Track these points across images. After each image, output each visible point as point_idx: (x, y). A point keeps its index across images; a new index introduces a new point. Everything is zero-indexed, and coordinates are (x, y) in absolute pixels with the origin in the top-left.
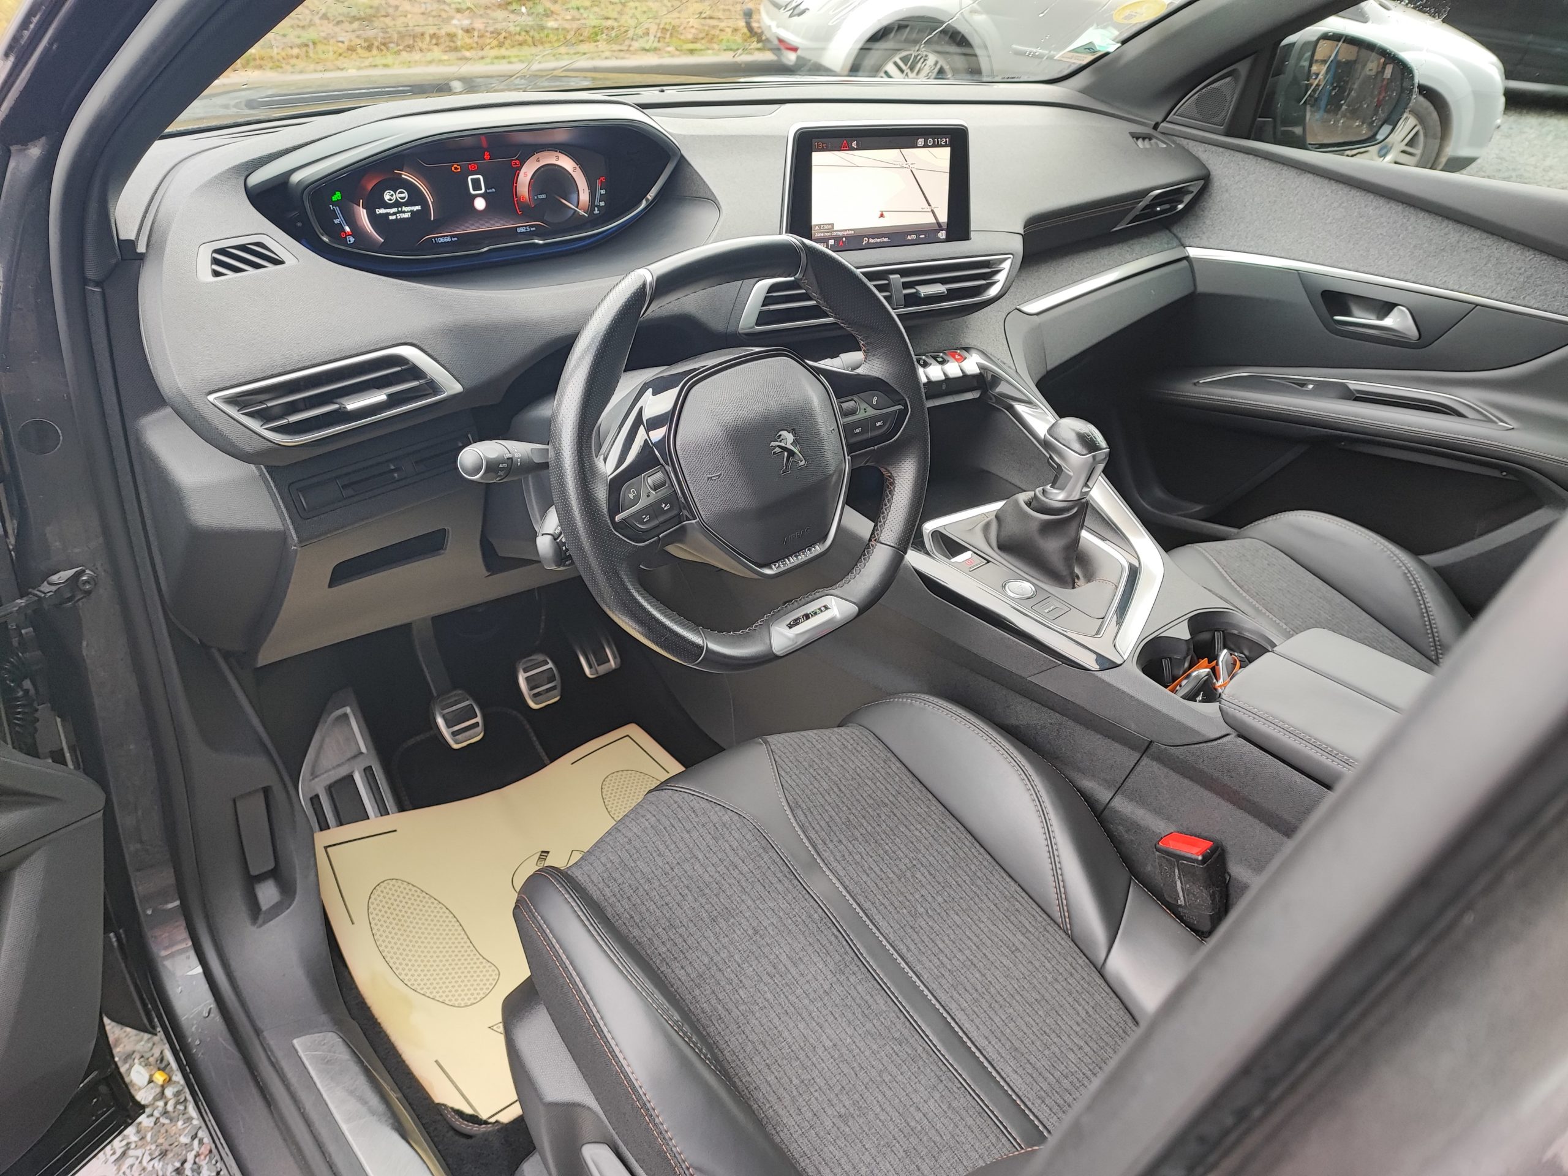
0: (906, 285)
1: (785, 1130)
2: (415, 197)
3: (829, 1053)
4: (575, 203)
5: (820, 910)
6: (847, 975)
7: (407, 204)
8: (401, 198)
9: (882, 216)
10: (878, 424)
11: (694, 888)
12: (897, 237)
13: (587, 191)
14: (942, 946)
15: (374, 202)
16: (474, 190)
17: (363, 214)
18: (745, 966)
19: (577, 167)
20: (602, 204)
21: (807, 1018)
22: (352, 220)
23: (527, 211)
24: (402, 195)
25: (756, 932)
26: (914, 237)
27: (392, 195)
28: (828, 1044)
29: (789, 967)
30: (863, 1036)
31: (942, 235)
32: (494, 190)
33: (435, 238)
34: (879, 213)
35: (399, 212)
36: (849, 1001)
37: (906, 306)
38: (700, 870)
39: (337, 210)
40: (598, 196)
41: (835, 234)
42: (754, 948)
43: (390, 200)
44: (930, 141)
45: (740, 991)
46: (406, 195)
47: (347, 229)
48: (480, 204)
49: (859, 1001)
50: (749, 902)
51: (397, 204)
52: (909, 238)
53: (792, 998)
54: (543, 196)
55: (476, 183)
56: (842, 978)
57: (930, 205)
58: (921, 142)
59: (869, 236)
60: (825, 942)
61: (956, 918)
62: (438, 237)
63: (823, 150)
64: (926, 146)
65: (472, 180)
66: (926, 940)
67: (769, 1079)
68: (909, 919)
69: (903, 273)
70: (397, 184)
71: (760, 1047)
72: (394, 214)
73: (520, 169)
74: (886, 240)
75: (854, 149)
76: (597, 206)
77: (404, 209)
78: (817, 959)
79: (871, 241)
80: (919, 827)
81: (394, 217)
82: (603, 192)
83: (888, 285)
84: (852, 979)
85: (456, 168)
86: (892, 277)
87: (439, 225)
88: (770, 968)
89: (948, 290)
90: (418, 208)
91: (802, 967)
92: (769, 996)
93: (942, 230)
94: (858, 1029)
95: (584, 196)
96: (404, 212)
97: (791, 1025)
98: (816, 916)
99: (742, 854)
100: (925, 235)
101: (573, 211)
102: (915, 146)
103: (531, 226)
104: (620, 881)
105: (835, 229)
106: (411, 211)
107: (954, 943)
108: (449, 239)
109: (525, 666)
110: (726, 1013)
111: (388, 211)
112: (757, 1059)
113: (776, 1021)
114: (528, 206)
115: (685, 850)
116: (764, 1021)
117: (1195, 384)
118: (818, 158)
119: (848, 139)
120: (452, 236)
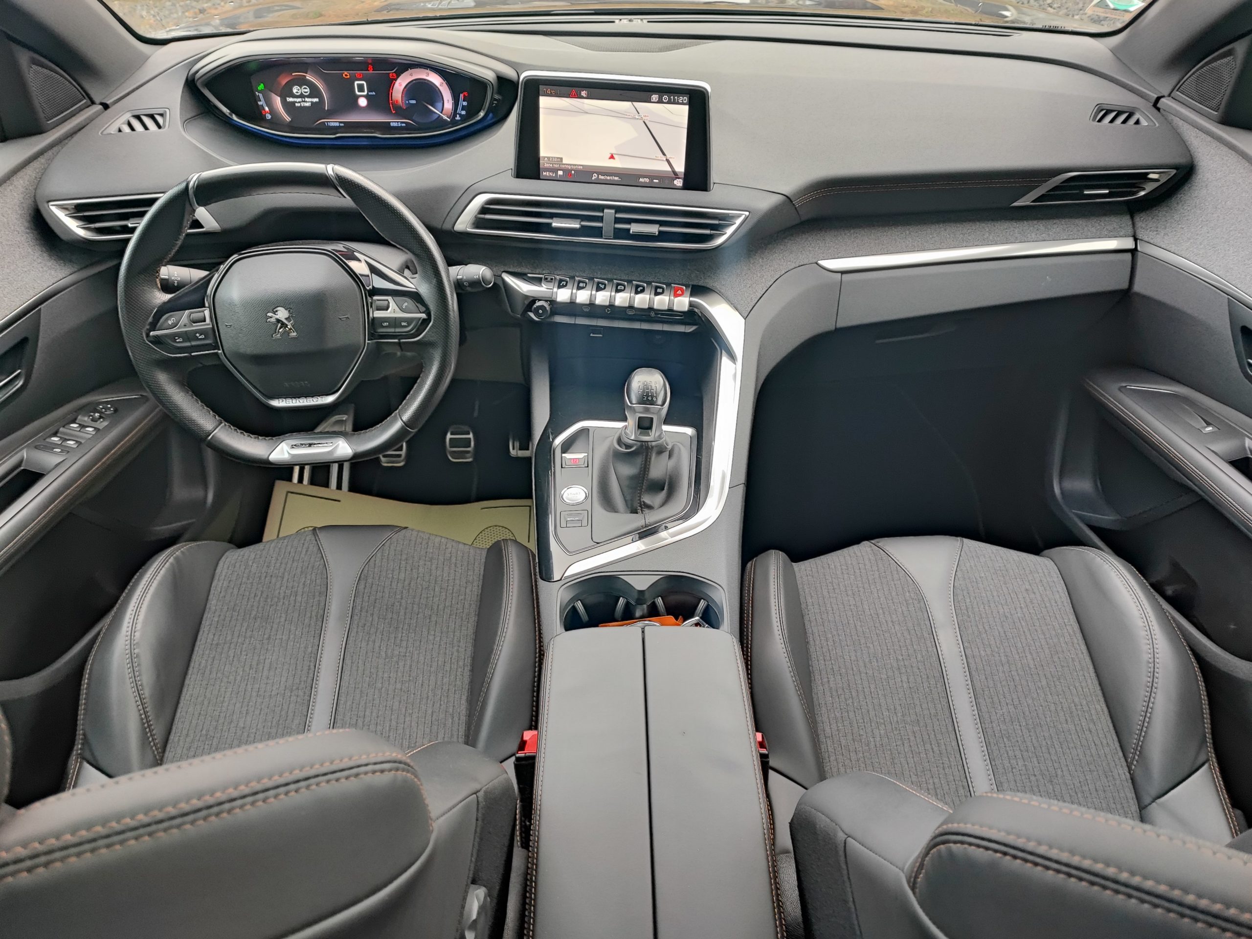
0: (618, 220)
1: (174, 753)
2: (315, 92)
3: (236, 730)
4: (440, 110)
5: (316, 647)
6: (293, 694)
7: (308, 97)
8: (305, 92)
9: (612, 157)
10: (403, 324)
11: (264, 595)
12: (629, 179)
13: (451, 102)
14: (368, 713)
15: (285, 93)
16: (359, 91)
17: (277, 101)
18: (244, 653)
19: (444, 83)
20: (464, 113)
21: (245, 703)
22: (269, 103)
23: (399, 112)
24: (306, 90)
25: (269, 638)
26: (647, 180)
27: (299, 90)
28: (241, 725)
29: (265, 669)
30: (264, 733)
31: (679, 183)
32: (374, 93)
33: (327, 122)
34: (610, 155)
35: (303, 101)
36: (278, 710)
37: (615, 238)
38: (278, 586)
39: (261, 95)
40: (460, 107)
41: (563, 166)
42: (258, 646)
43: (297, 92)
44: (665, 98)
45: (227, 666)
46: (308, 90)
47: (267, 109)
48: (363, 102)
49: (283, 713)
50: (283, 619)
51: (302, 96)
52: (641, 180)
53: (249, 687)
54: (414, 102)
55: (361, 88)
56: (288, 693)
57: (664, 154)
58: (655, 97)
59: (599, 173)
60: (299, 668)
61: (397, 703)
62: (329, 122)
63: (551, 95)
64: (660, 101)
65: (357, 84)
66: (362, 703)
67: (193, 721)
68: (366, 685)
69: (618, 209)
70: (302, 82)
71: (206, 703)
72: (299, 102)
73: (396, 80)
74: (616, 178)
75: (582, 98)
76: (459, 114)
77: (307, 99)
78: (285, 674)
79: (601, 177)
80: (438, 634)
81: (299, 105)
82: (465, 103)
83: (602, 217)
84: (293, 698)
85: (346, 75)
86: (606, 211)
87: (331, 113)
88: (254, 663)
89: (660, 232)
90: (316, 100)
91: (272, 673)
92: (239, 678)
93: (679, 178)
94: (265, 728)
95: (448, 105)
96: (307, 102)
97: (234, 701)
98: (309, 650)
99: (306, 589)
100: (662, 181)
101: (437, 116)
102: (649, 101)
103: (402, 123)
104: (236, 569)
105: (564, 162)
106: (311, 102)
107: (377, 717)
108: (337, 124)
109: (453, 430)
110: (209, 672)
111: (295, 100)
112: (198, 707)
113: (228, 694)
114: (400, 108)
115: (282, 570)
116: (223, 689)
117: (1120, 389)
118: (545, 102)
119: (578, 89)
120: (340, 122)
